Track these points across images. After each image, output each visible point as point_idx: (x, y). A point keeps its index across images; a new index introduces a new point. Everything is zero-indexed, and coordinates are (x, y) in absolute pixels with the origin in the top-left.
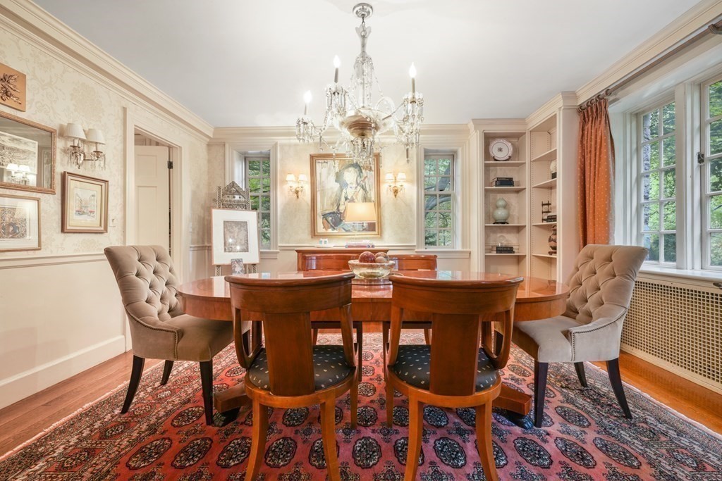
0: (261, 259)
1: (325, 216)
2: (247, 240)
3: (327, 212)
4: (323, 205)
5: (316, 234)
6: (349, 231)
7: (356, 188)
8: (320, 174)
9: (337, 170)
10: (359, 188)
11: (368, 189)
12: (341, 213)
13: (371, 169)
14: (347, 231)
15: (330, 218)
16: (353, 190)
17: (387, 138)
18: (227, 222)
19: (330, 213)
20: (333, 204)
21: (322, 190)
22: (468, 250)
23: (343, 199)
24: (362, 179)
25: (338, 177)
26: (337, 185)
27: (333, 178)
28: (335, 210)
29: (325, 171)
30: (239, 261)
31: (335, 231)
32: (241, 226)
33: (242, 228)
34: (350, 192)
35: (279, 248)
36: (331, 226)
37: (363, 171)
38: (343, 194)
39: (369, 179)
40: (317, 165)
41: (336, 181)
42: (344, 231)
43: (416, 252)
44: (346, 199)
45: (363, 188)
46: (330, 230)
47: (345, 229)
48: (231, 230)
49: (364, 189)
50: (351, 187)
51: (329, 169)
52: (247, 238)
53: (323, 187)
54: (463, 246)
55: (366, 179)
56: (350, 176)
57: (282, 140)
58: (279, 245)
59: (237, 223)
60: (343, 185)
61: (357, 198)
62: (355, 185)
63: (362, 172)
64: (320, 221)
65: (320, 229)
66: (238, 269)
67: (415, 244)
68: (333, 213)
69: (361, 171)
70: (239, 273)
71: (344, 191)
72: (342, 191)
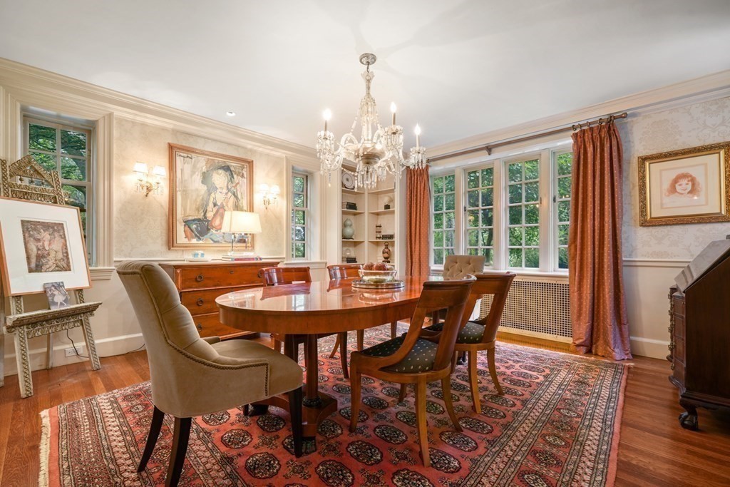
0: (91, 281)
1: (187, 223)
2: (67, 253)
3: (190, 218)
4: (185, 210)
5: (175, 244)
6: (218, 242)
7: (227, 194)
8: (182, 170)
9: (204, 169)
10: (230, 194)
11: (239, 197)
12: (208, 221)
13: (243, 176)
14: (215, 242)
15: (195, 226)
16: (223, 195)
17: (260, 147)
18: (28, 222)
19: (194, 220)
20: (198, 210)
21: (184, 191)
22: (324, 261)
23: (211, 205)
24: (234, 185)
25: (205, 178)
26: (203, 188)
27: (198, 178)
28: (201, 216)
29: (188, 168)
30: (58, 286)
31: (201, 242)
32: (54, 231)
33: (56, 234)
34: (219, 197)
35: (114, 264)
36: (196, 236)
37: (235, 176)
38: (211, 199)
39: (241, 186)
40: (178, 158)
41: (203, 182)
42: (211, 242)
43: (286, 264)
44: (215, 205)
45: (234, 194)
46: (194, 241)
47: (212, 240)
48: (38, 236)
49: (236, 197)
50: (221, 192)
51: (194, 167)
52: (66, 248)
53: (185, 187)
54: (321, 259)
55: (238, 186)
56: (220, 179)
57: (119, 112)
58: (115, 259)
59: (47, 226)
60: (212, 189)
61: (227, 205)
62: (225, 191)
63: (233, 177)
64: (180, 229)
65: (181, 238)
66: (59, 298)
67: (284, 256)
68: (199, 220)
69: (232, 175)
70: (61, 304)
71: (213, 195)
72: (210, 195)
